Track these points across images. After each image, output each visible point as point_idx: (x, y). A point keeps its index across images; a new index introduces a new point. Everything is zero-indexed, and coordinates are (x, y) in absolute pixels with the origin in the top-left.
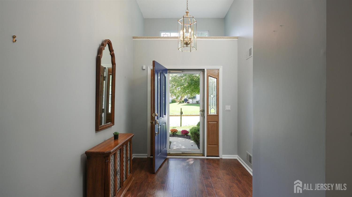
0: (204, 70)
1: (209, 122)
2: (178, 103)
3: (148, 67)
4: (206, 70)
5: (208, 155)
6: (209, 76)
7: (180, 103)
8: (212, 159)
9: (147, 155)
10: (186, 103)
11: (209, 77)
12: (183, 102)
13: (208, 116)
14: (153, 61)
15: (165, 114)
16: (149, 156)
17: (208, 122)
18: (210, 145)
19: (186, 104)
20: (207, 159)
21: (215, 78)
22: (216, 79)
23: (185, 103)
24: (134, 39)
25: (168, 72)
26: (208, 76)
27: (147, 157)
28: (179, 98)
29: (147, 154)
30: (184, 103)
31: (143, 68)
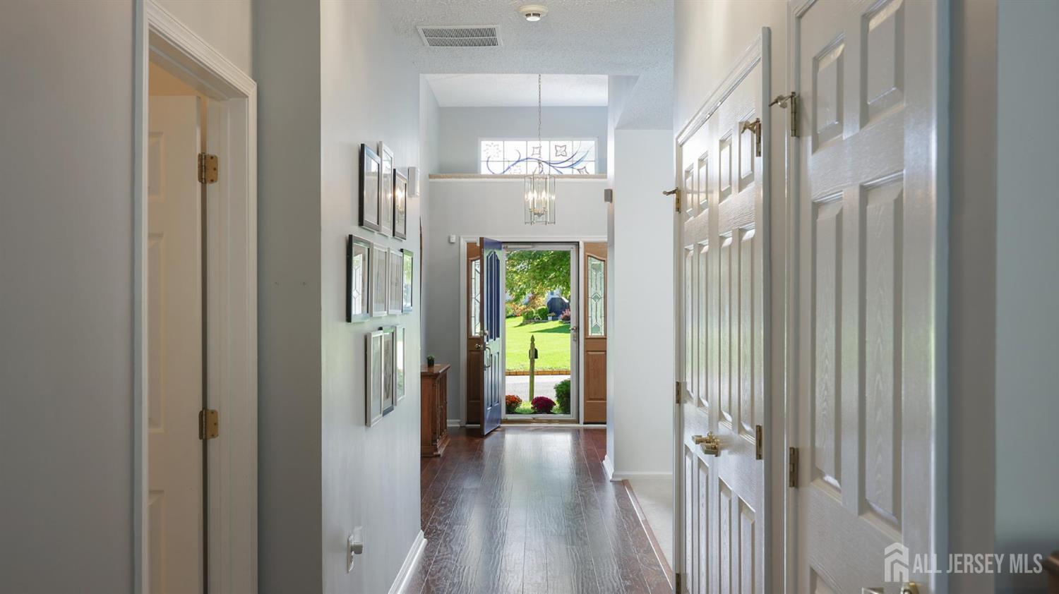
0: (578, 242)
1: (590, 353)
2: (520, 319)
3: (462, 240)
4: (581, 245)
5: (587, 421)
6: (588, 256)
7: (529, 319)
8: (595, 430)
9: (459, 421)
10: (557, 322)
11: (589, 258)
12: (541, 316)
13: (586, 339)
14: (480, 238)
15: (498, 336)
16: (464, 424)
17: (586, 351)
18: (591, 399)
19: (556, 324)
20: (586, 430)
21: (601, 260)
22: (603, 262)
23: (553, 320)
24: (431, 180)
25: (503, 246)
26: (586, 257)
27: (458, 425)
28: (525, 299)
29: (459, 419)
30: (550, 318)
31: (451, 241)
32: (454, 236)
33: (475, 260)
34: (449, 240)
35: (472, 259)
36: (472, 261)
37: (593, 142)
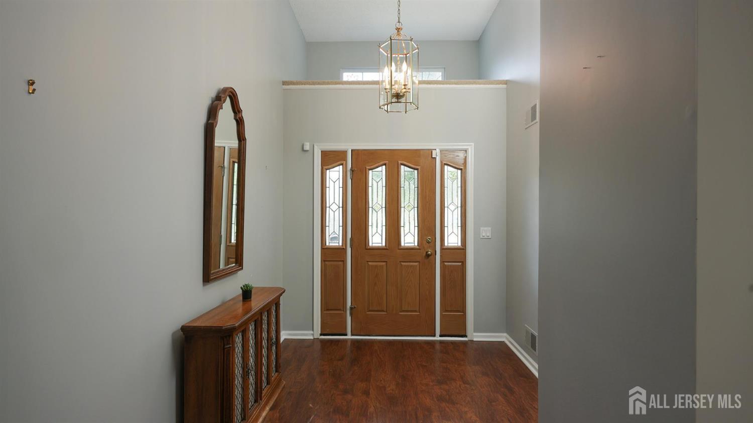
1: (446, 263)
3: (315, 146)
4: (438, 153)
5: (442, 334)
6: (445, 164)
8: (452, 342)
9: (313, 332)
11: (446, 167)
13: (442, 249)
16: (318, 336)
17: (442, 262)
18: (446, 311)
20: (441, 342)
21: (457, 169)
24: (284, 87)
26: (442, 165)
27: (312, 338)
29: (313, 330)
31: (305, 149)
32: (308, 144)
33: (329, 169)
34: (303, 148)
35: (326, 167)
36: (327, 169)
37: (440, 73)
